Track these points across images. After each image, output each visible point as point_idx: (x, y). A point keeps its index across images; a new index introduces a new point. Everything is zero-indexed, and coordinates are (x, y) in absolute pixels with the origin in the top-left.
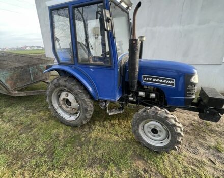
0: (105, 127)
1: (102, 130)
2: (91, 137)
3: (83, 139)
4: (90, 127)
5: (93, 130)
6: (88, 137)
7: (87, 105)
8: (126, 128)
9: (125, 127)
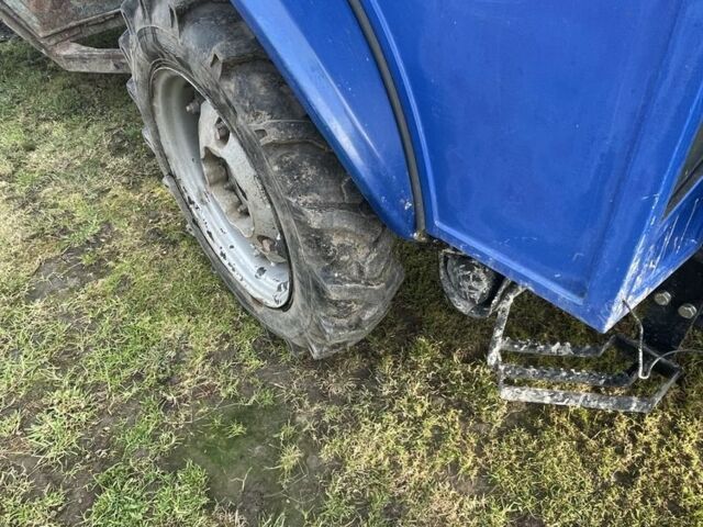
0: (468, 413)
1: (439, 436)
2: (339, 463)
3: (291, 457)
4: (366, 376)
5: (379, 407)
6: (326, 455)
7: (335, 264)
8: (635, 495)
9: (627, 479)
